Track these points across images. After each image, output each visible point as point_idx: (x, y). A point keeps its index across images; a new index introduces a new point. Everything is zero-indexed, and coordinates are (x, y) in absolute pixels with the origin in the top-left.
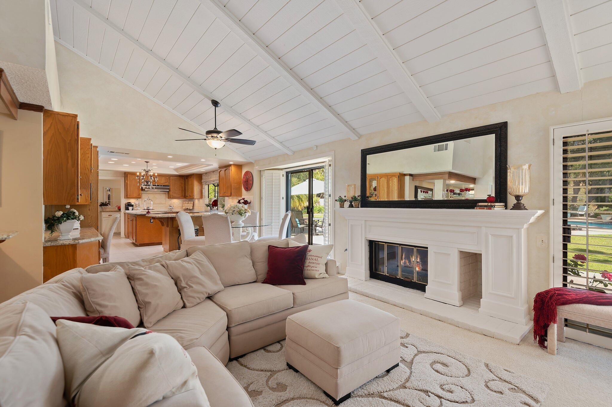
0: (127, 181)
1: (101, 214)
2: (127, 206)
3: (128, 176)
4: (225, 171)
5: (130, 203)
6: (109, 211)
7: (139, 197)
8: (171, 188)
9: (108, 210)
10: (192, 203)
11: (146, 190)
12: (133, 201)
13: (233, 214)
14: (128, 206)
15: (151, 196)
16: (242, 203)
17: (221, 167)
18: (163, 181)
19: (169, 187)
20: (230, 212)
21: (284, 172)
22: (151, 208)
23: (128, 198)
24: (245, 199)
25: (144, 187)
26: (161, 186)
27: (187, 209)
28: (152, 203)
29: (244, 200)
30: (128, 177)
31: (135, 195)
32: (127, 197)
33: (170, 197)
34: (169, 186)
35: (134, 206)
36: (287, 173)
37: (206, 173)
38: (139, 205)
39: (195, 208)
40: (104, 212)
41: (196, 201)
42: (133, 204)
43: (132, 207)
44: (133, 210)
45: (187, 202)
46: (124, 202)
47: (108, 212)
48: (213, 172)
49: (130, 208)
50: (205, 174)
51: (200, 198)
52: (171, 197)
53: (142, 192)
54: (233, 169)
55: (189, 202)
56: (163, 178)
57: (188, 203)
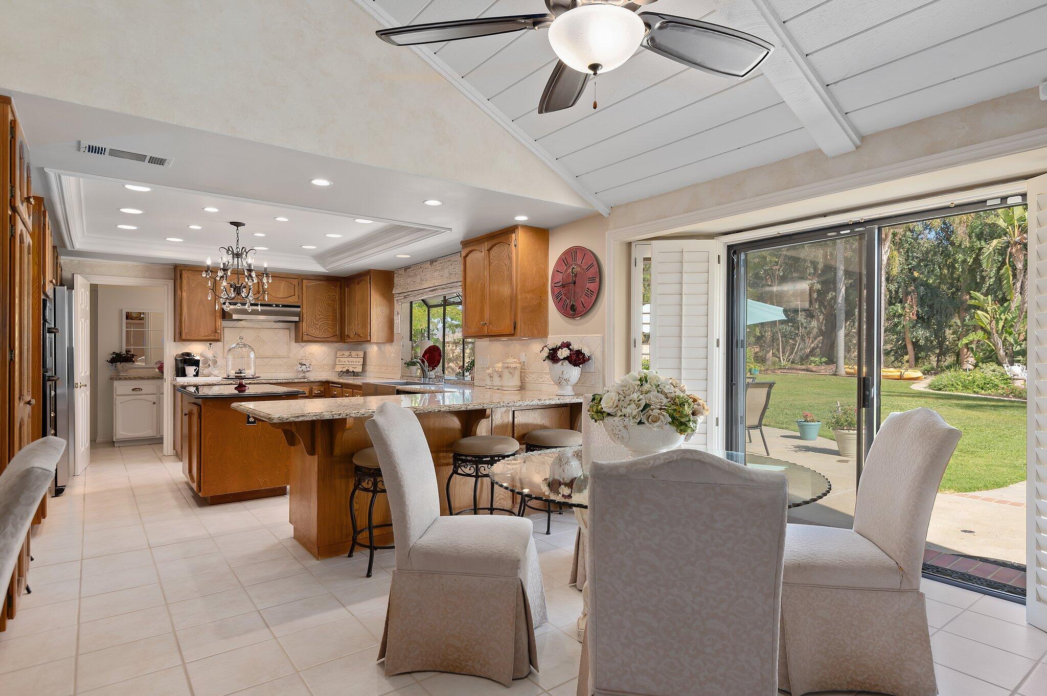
0: (179, 292)
1: (113, 385)
2: (180, 365)
3: (185, 275)
4: (489, 250)
5: (188, 354)
6: (135, 378)
7: (214, 338)
8: (304, 311)
9: (132, 373)
10: (361, 354)
11: (235, 317)
12: (197, 350)
13: (640, 423)
14: (185, 362)
15: (249, 336)
16: (565, 359)
17: (470, 243)
18: (282, 293)
19: (299, 309)
20: (627, 411)
21: (718, 247)
22: (249, 373)
23: (184, 340)
24: (575, 347)
25: (228, 308)
26: (277, 306)
27: (348, 371)
28: (252, 355)
29: (570, 349)
30: (183, 279)
31: (204, 332)
32: (180, 336)
33: (300, 338)
34: (299, 307)
35: (201, 365)
36: (733, 250)
37: (406, 268)
38: (215, 362)
39: (370, 368)
40: (120, 379)
41: (373, 350)
42: (197, 358)
43: (194, 368)
44: (197, 375)
45: (347, 353)
46: (172, 351)
47: (130, 379)
48: (432, 262)
49: (190, 370)
50: (402, 272)
51: (387, 342)
52: (305, 338)
53: (225, 323)
54: (521, 242)
55: (354, 353)
56: (283, 285)
57: (350, 356)
